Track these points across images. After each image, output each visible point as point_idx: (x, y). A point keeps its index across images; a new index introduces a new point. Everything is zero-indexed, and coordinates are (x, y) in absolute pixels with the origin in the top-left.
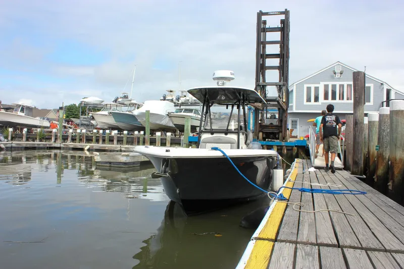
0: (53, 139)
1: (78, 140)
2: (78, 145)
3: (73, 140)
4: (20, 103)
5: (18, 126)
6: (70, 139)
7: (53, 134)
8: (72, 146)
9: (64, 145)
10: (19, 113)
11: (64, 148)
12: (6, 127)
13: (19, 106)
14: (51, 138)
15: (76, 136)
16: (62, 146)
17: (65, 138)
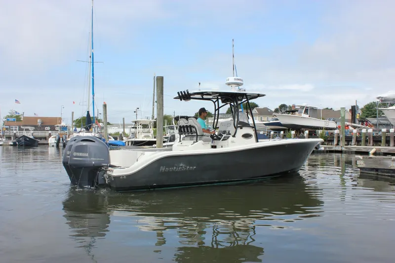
0: (335, 142)
1: (363, 142)
2: (362, 148)
3: (358, 142)
4: (304, 105)
5: (302, 129)
6: (354, 141)
7: (335, 136)
8: (355, 150)
9: (346, 148)
10: (303, 115)
11: (345, 152)
12: (289, 130)
13: (302, 107)
14: (333, 141)
15: (361, 137)
16: (344, 149)
17: (348, 140)
